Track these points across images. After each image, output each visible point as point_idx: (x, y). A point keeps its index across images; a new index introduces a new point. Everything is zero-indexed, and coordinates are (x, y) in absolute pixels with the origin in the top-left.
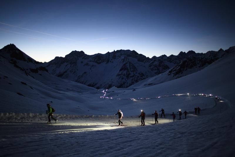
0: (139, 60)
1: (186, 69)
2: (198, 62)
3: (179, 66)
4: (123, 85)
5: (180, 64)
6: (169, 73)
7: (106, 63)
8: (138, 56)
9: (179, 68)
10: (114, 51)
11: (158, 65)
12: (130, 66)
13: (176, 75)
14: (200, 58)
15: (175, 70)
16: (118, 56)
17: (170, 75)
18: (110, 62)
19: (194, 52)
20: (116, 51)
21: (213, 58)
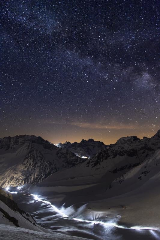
0: (45, 147)
1: (103, 161)
2: (111, 153)
3: (96, 157)
4: (29, 177)
5: (97, 155)
6: (88, 165)
7: (6, 150)
8: (44, 142)
9: (96, 159)
10: (17, 135)
11: (65, 153)
12: (37, 154)
13: (94, 167)
14: (112, 150)
15: (93, 162)
16: (21, 142)
17: (88, 166)
18: (11, 148)
19: (93, 140)
20: (18, 135)
21: (121, 151)
